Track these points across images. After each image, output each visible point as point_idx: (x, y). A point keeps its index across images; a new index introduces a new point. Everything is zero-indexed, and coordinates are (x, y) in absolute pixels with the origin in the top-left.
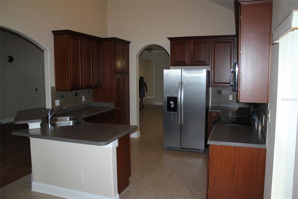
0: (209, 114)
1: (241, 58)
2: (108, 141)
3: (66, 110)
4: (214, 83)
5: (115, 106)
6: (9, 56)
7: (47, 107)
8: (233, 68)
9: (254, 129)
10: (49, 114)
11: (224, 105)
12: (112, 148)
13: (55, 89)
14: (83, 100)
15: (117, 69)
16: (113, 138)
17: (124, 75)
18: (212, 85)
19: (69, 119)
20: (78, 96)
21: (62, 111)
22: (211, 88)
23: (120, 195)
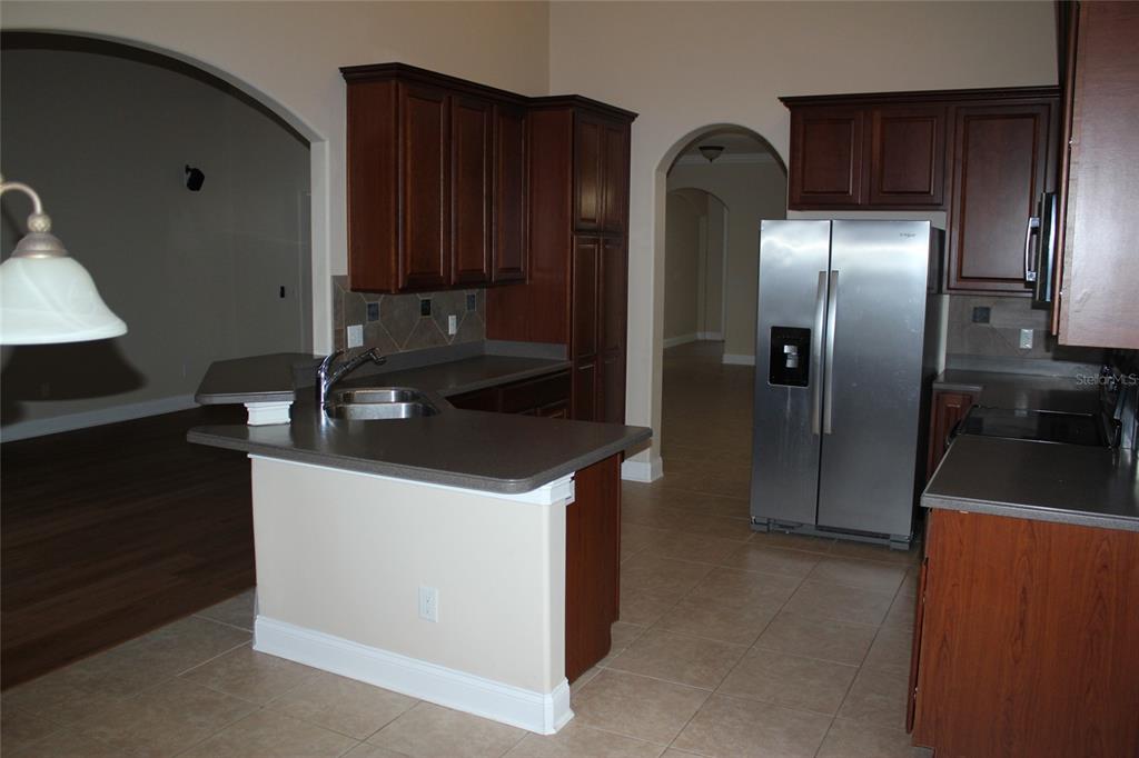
0: (934, 398)
1: (1072, 166)
2: (535, 476)
3: (383, 362)
4: (961, 278)
5: (571, 359)
6: (188, 169)
7: (317, 353)
8: (1039, 215)
9: (1117, 458)
10: (323, 375)
11: (997, 369)
12: (551, 506)
13: (349, 288)
14: (452, 330)
15: (583, 216)
16: (556, 469)
17: (606, 242)
18: (952, 285)
19: (396, 395)
20: (431, 316)
21: (370, 362)
22: (946, 299)
23: (573, 685)
